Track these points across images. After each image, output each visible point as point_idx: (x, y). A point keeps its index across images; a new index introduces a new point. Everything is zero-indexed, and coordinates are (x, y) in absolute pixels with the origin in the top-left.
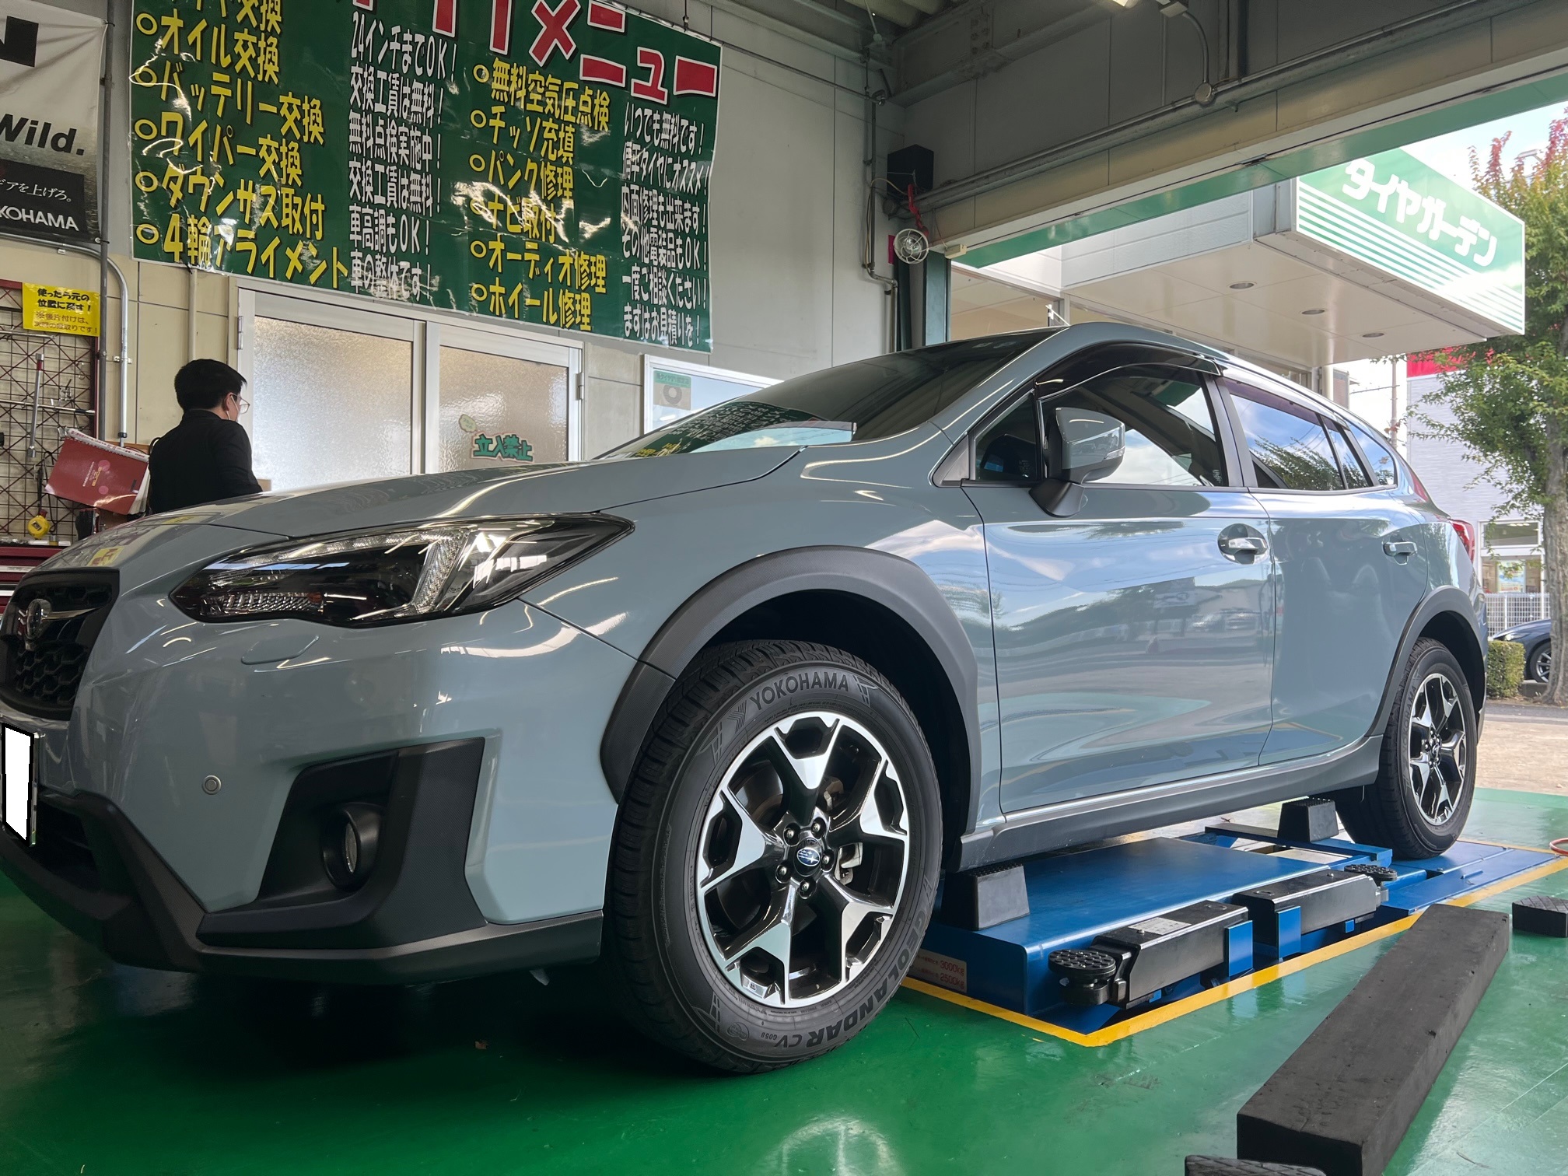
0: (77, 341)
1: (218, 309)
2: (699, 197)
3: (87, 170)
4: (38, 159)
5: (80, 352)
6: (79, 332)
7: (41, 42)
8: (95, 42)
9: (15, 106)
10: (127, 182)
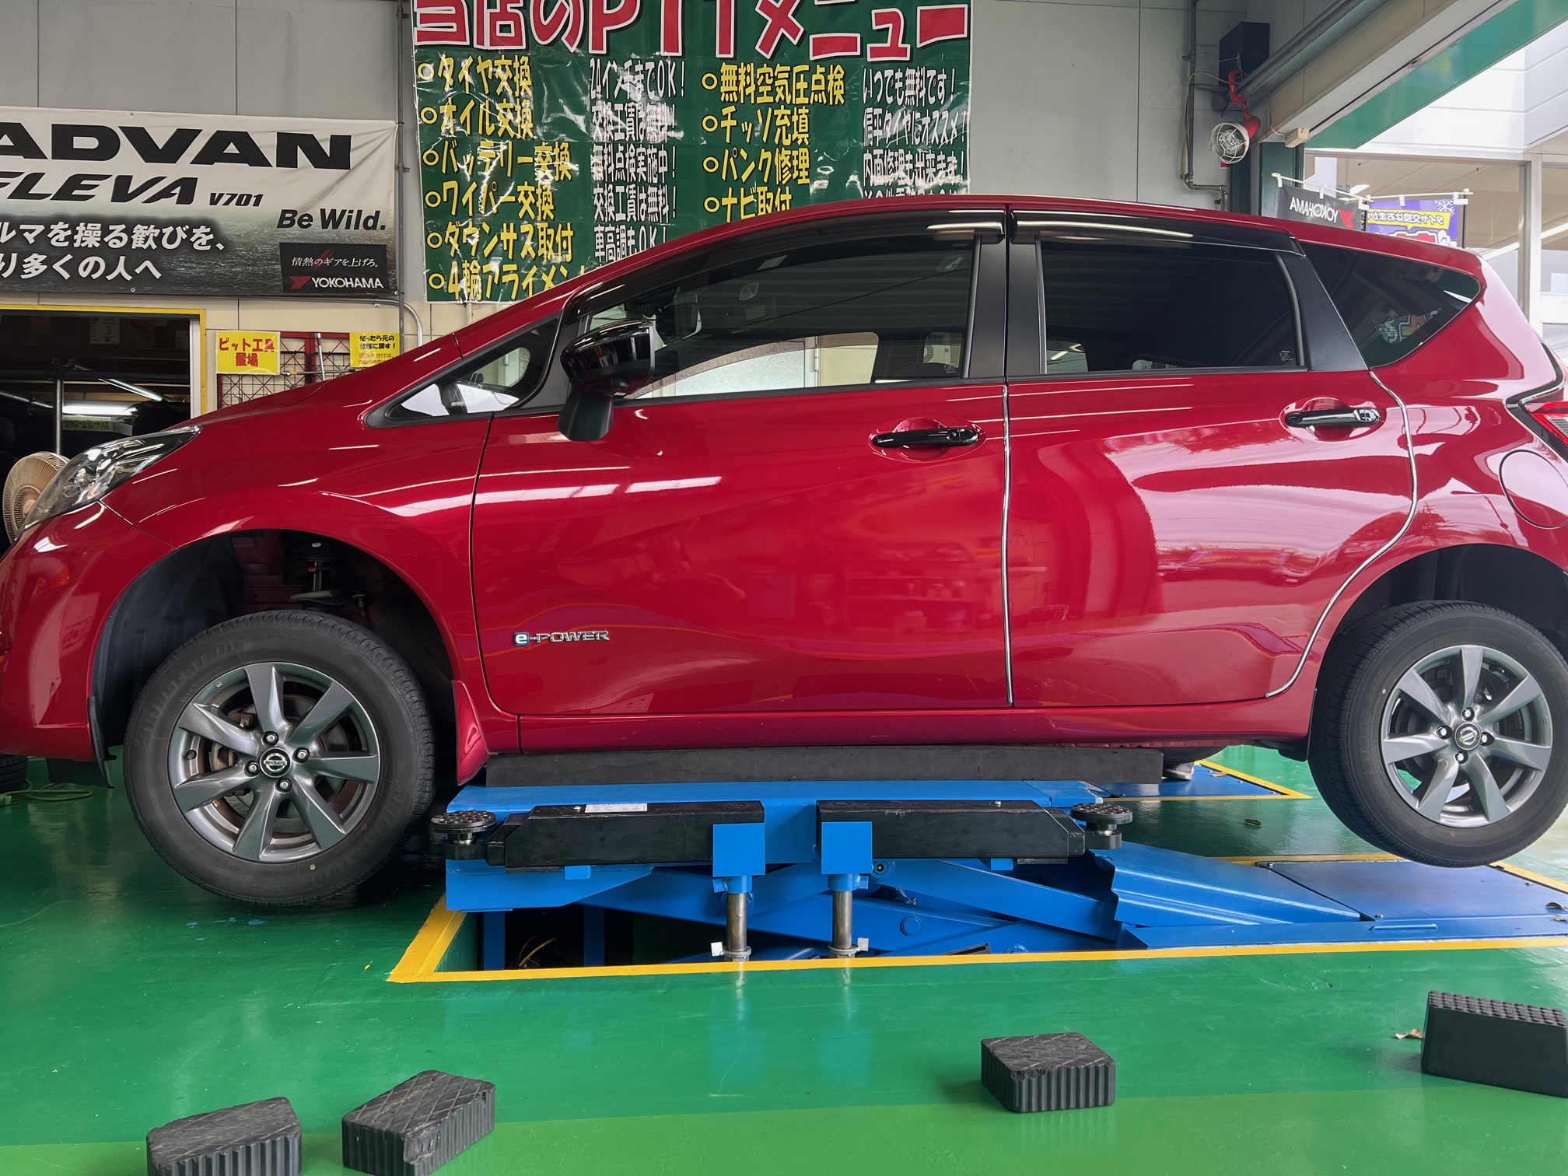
2: (957, 146)
3: (388, 240)
4: (355, 239)
7: (354, 150)
8: (391, 138)
9: (336, 202)
10: (421, 244)
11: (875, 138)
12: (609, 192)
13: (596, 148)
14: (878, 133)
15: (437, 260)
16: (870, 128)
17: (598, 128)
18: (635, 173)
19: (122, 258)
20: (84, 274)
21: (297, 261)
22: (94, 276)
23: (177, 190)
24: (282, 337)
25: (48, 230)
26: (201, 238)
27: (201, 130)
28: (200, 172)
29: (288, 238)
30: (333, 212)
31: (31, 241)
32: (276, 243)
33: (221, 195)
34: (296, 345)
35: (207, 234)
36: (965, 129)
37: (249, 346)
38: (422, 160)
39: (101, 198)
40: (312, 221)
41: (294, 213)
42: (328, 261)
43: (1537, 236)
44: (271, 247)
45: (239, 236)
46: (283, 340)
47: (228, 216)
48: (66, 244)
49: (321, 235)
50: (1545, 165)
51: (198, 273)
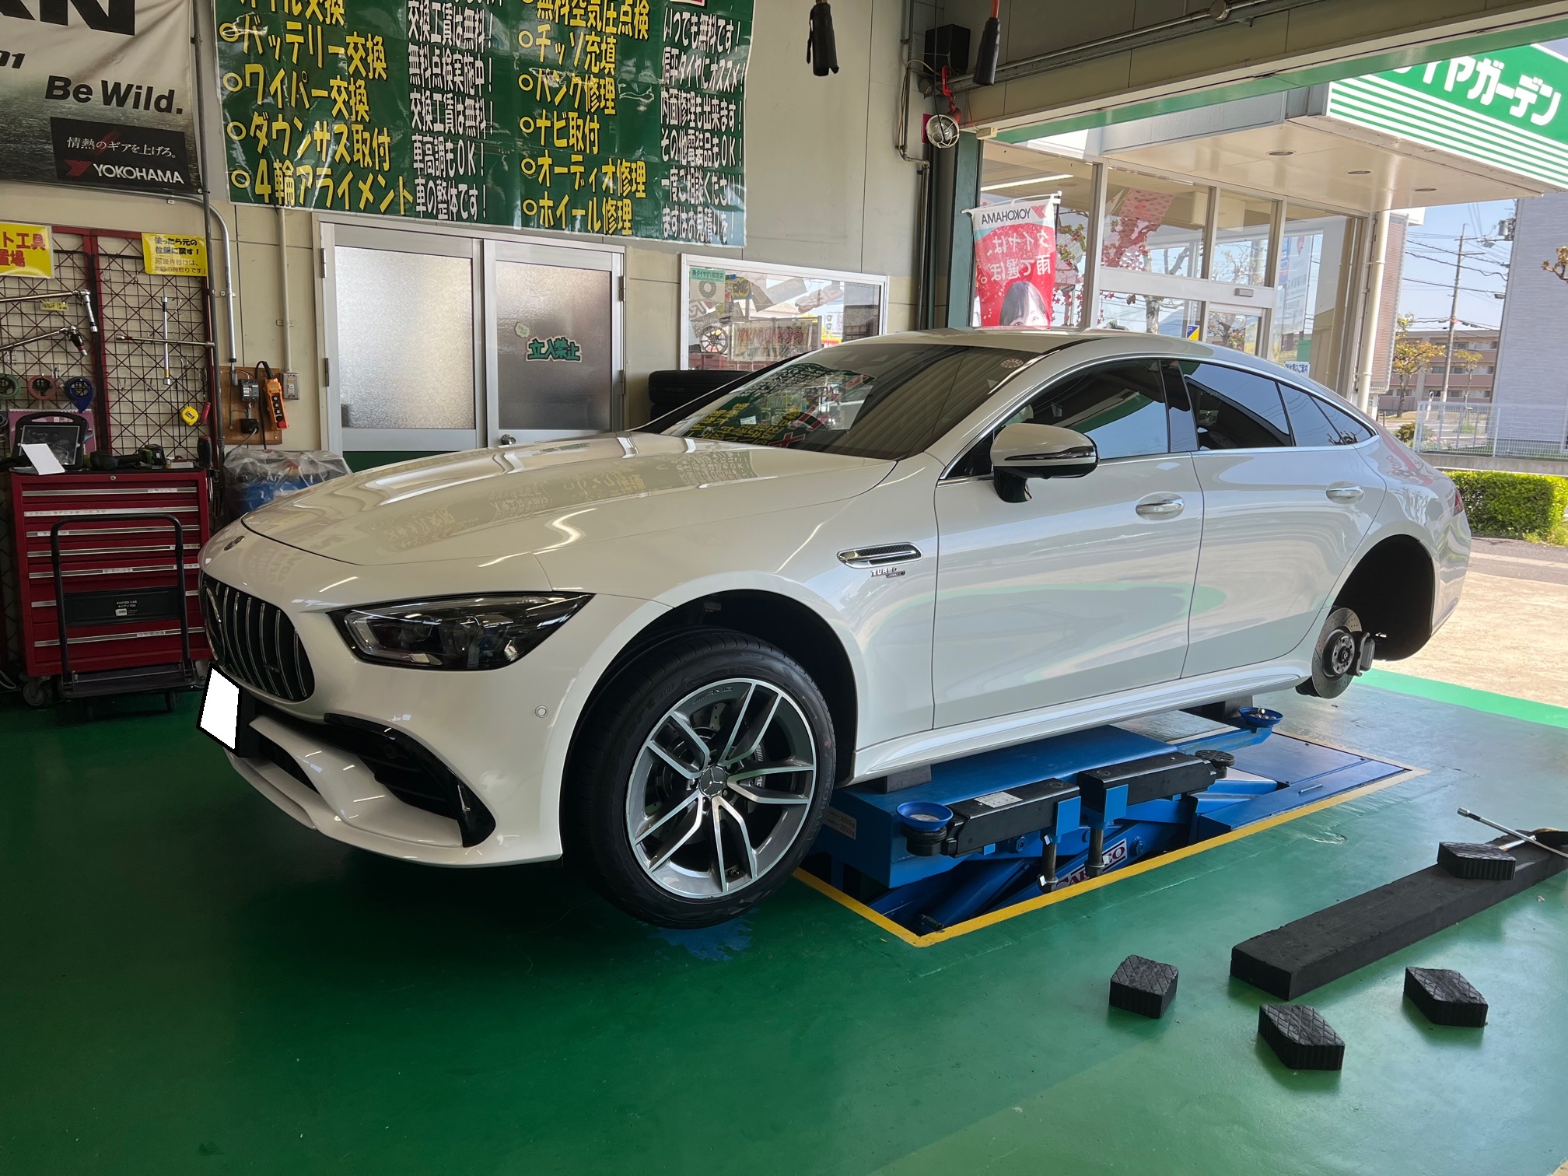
0: (192, 281)
1: (304, 243)
2: (734, 95)
3: (186, 126)
4: (145, 121)
5: (192, 291)
6: (191, 274)
7: (139, 12)
8: (183, 7)
9: (122, 73)
10: (221, 133)
11: (671, 77)
12: (426, 99)
13: (412, 48)
16: (668, 67)
17: (413, 25)
18: (452, 81)
21: (73, 142)
24: (53, 232)
29: (62, 113)
30: (117, 85)
32: (46, 117)
36: (744, 80)
37: (12, 241)
38: (219, 34)
40: (91, 94)
41: (67, 81)
42: (113, 145)
44: (39, 122)
49: (103, 112)
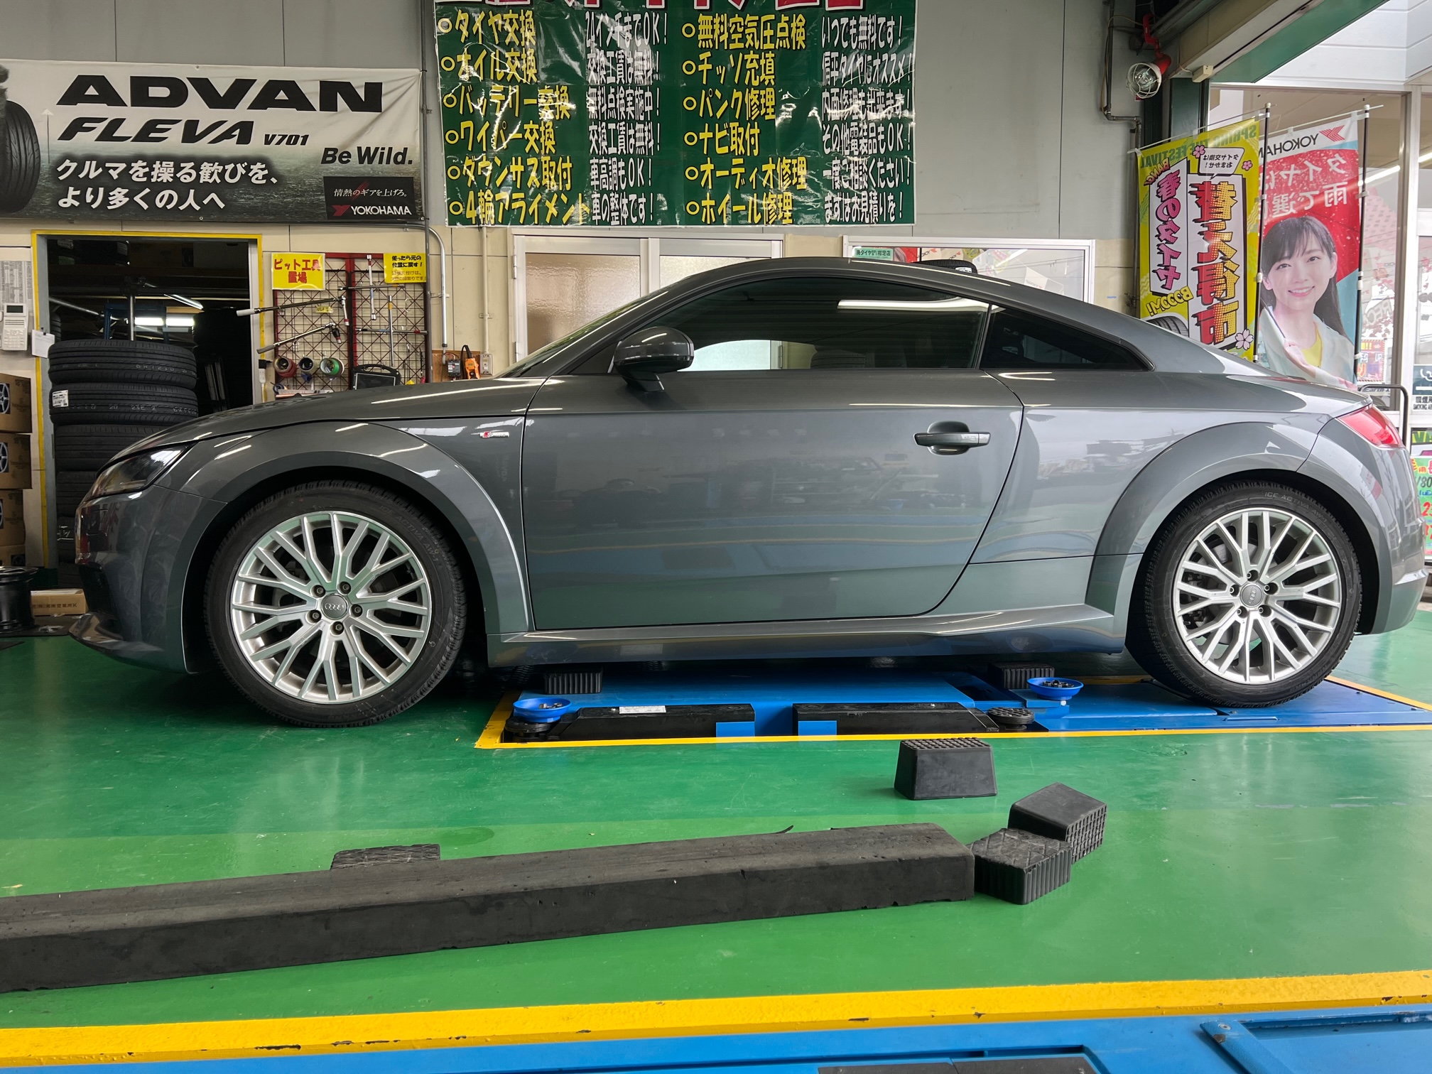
0: (417, 286)
1: (501, 252)
2: (904, 85)
3: (415, 173)
4: (387, 172)
5: (417, 294)
6: (416, 281)
7: (385, 94)
8: (415, 85)
9: (371, 140)
10: (443, 176)
11: (832, 78)
12: (602, 129)
13: (592, 90)
14: (835, 74)
15: (457, 189)
16: (828, 70)
17: (592, 73)
18: (625, 112)
19: (192, 192)
20: (160, 205)
21: (338, 193)
22: (169, 207)
23: (237, 132)
24: (326, 257)
25: (130, 168)
26: (257, 173)
27: (255, 80)
28: (256, 116)
29: (331, 173)
30: (368, 149)
31: (115, 177)
32: (321, 177)
33: (274, 136)
34: (337, 264)
35: (262, 170)
36: (911, 70)
37: (299, 265)
38: (443, 104)
39: (173, 140)
40: (350, 158)
41: (335, 150)
42: (364, 192)
43: (1416, 160)
44: (316, 181)
45: (289, 171)
46: (328, 260)
47: (282, 155)
48: (145, 179)
49: (358, 169)
50: (1424, 95)
51: (256, 203)
